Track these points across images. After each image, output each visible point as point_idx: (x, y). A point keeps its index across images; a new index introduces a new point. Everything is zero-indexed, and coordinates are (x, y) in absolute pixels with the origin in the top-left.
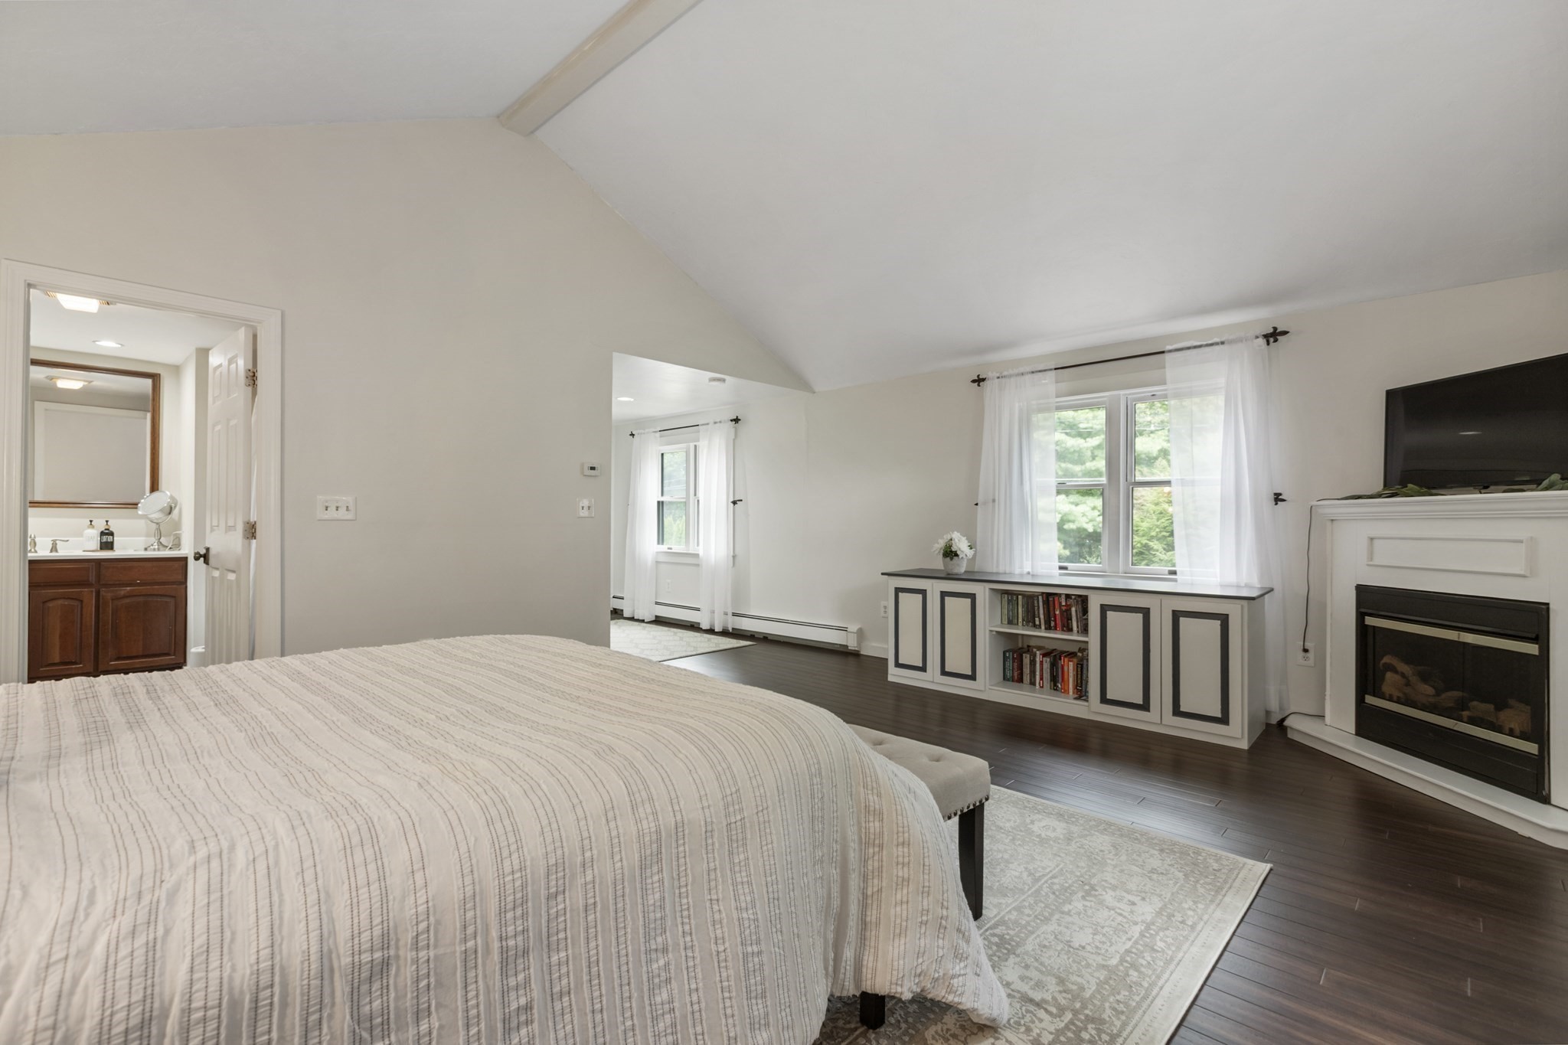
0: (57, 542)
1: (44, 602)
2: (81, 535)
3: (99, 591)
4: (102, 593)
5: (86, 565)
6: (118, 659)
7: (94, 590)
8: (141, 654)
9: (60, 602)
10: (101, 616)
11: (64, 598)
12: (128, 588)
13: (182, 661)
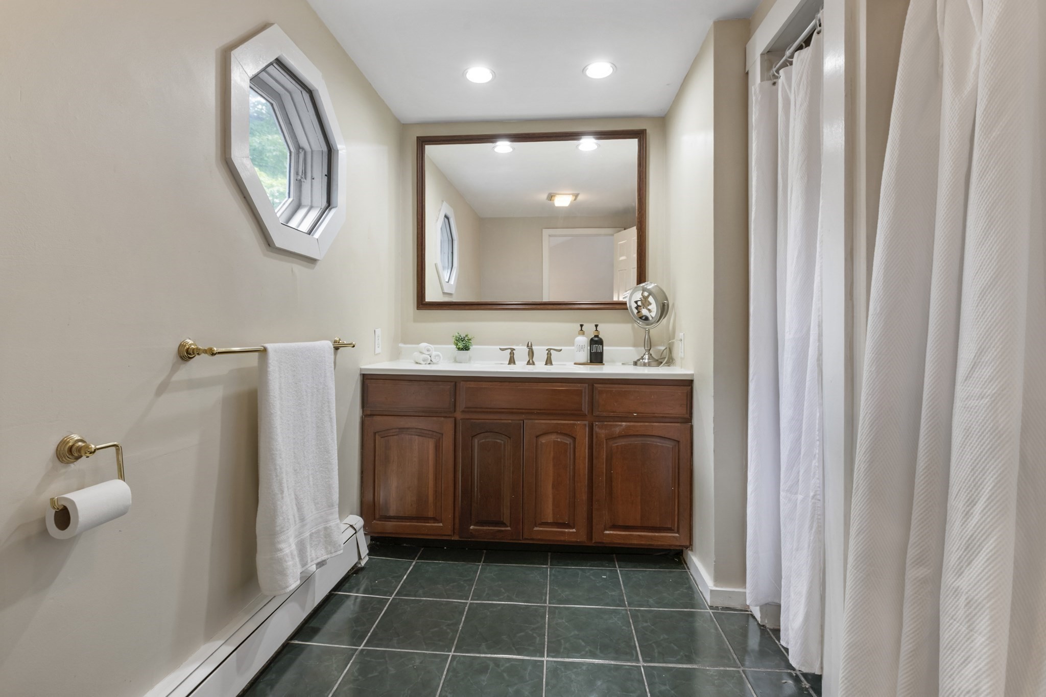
0: (552, 351)
1: (537, 437)
2: (572, 343)
3: (592, 424)
4: (596, 429)
5: (578, 386)
6: (614, 527)
7: (586, 423)
8: (639, 524)
9: (553, 437)
10: (594, 461)
11: (557, 433)
12: (624, 424)
13: (688, 544)
